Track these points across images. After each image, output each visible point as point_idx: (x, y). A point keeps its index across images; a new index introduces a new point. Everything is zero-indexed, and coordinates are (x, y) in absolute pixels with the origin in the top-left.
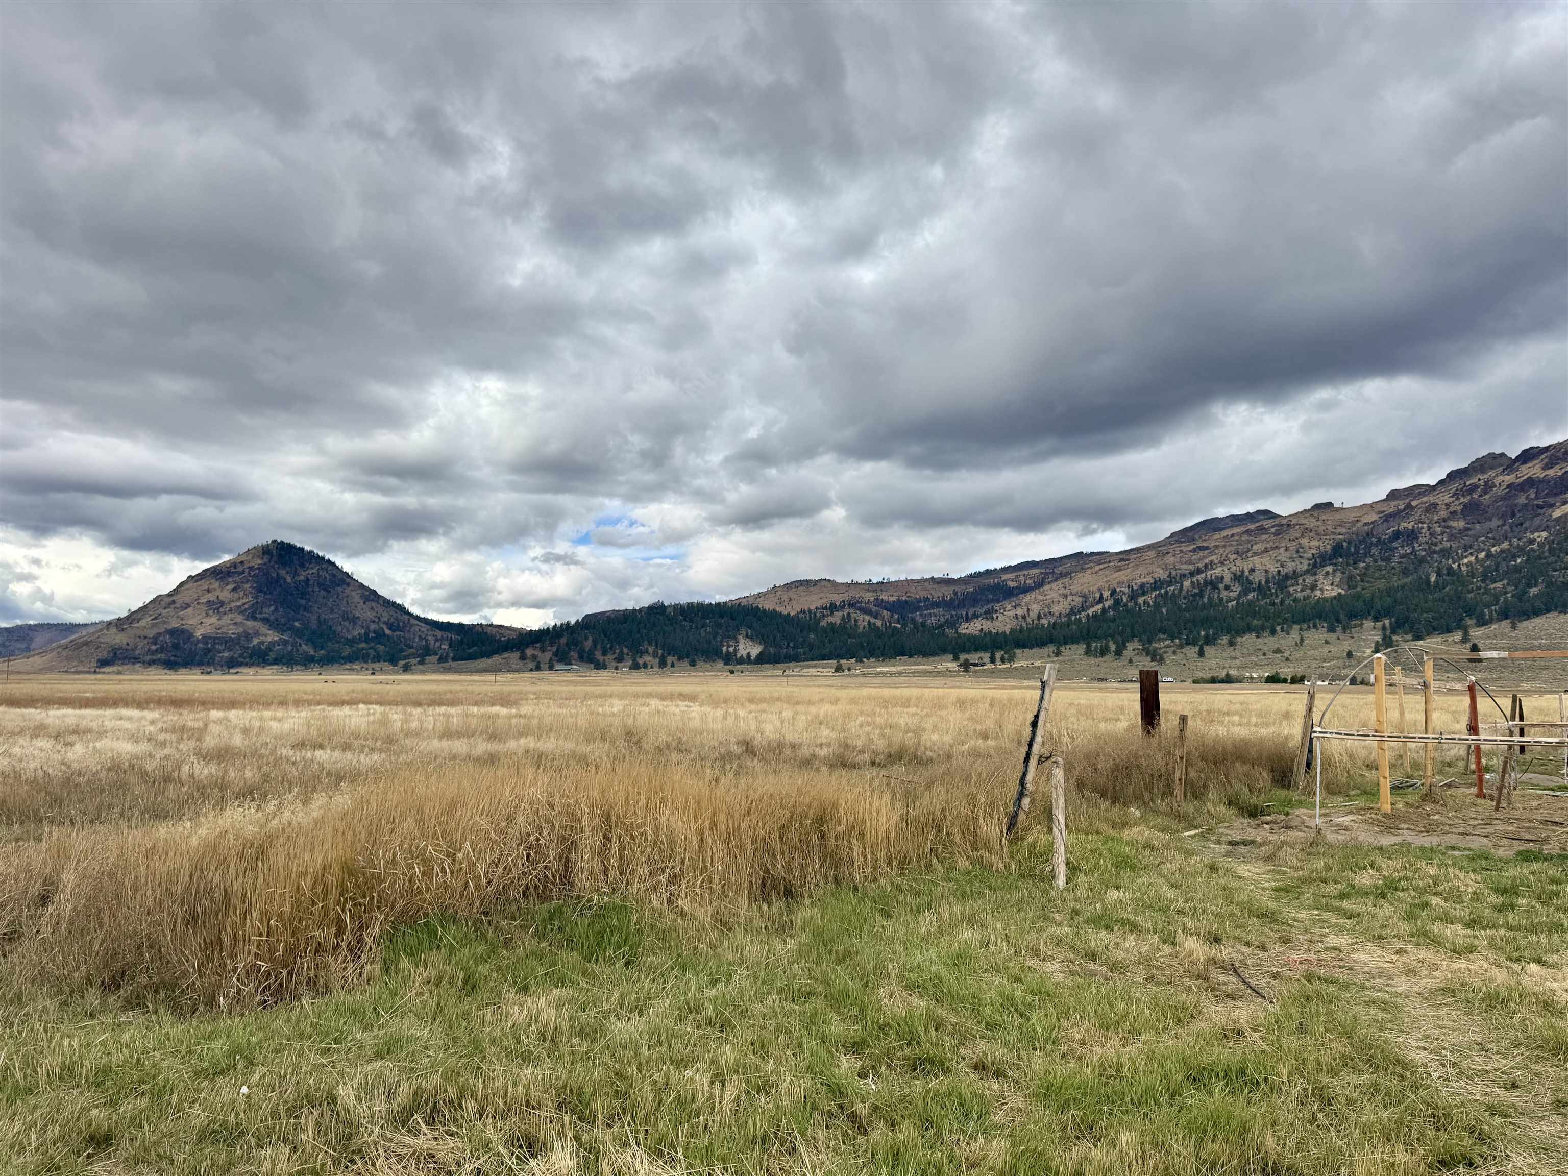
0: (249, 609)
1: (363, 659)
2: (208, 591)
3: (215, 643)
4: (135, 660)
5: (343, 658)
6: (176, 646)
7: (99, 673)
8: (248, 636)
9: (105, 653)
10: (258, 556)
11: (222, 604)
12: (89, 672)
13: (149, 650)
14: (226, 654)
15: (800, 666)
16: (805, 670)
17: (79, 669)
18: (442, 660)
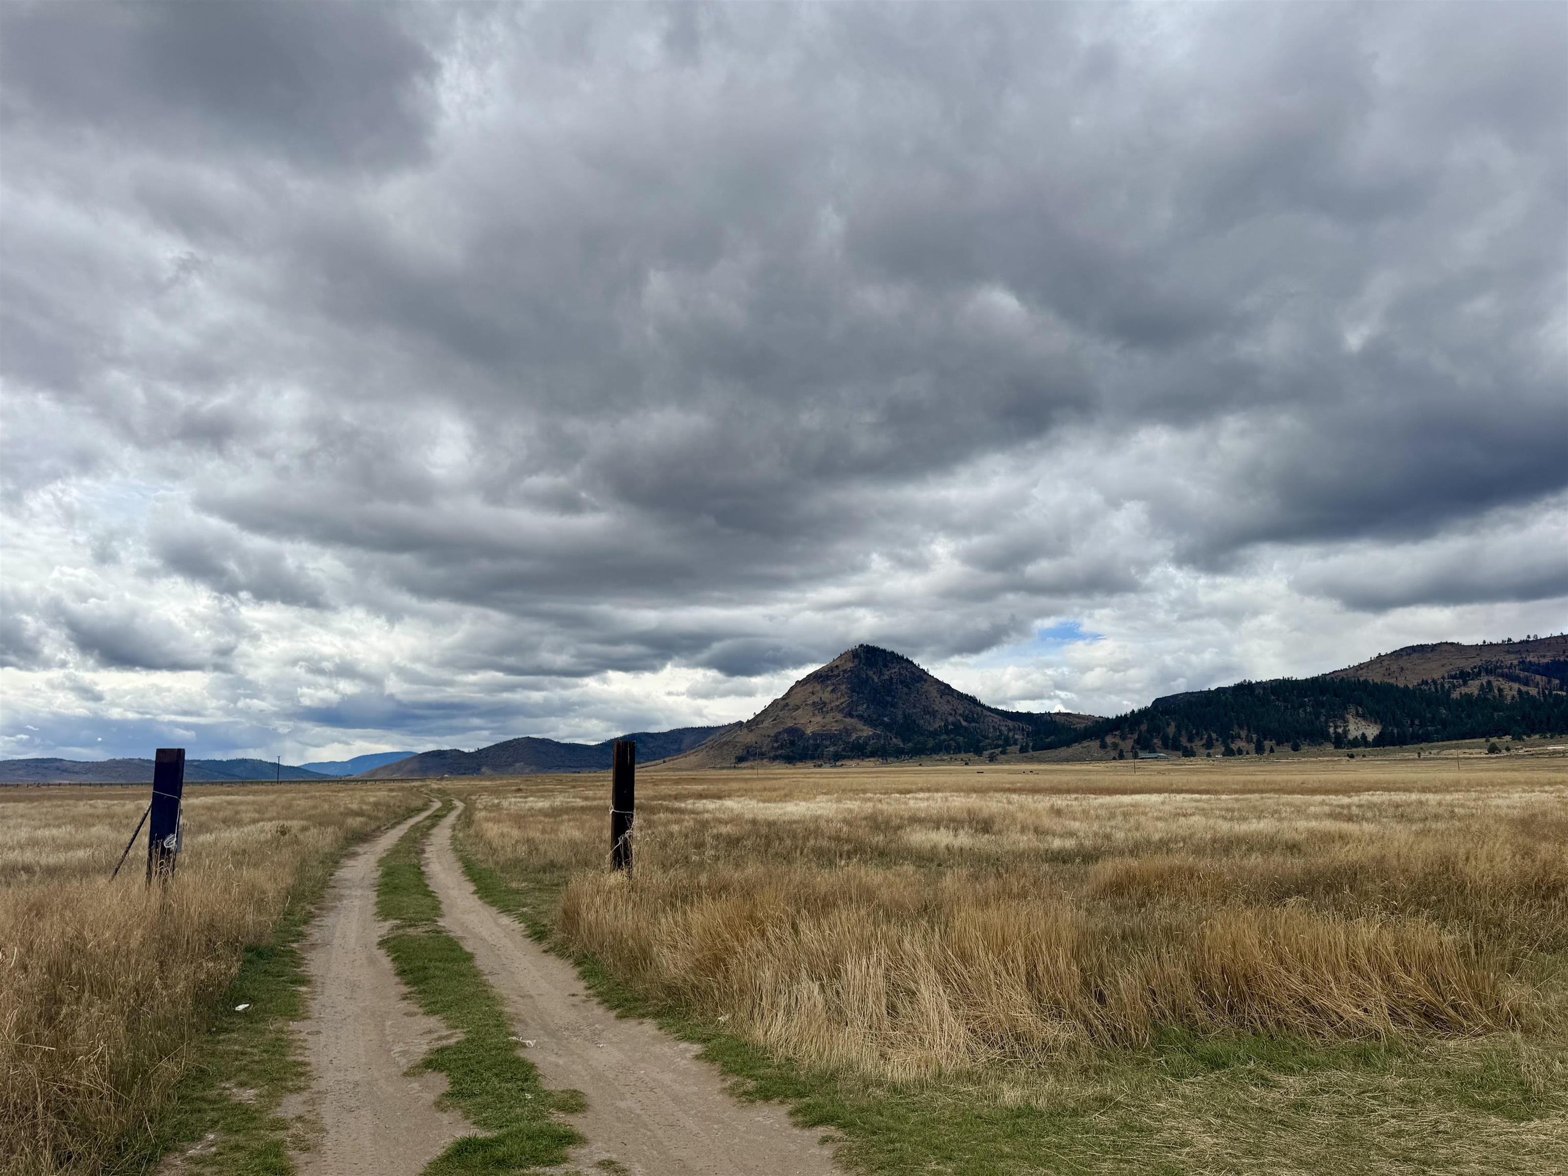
0: (847, 707)
1: (946, 750)
2: (813, 693)
3: (822, 740)
4: (762, 756)
5: (928, 750)
6: (792, 743)
7: (738, 768)
8: (848, 732)
9: (740, 751)
10: (850, 660)
11: (825, 704)
12: (730, 768)
13: (773, 747)
14: (832, 749)
15: (1437, 747)
16: (1445, 752)
17: (724, 765)
18: (1023, 750)
